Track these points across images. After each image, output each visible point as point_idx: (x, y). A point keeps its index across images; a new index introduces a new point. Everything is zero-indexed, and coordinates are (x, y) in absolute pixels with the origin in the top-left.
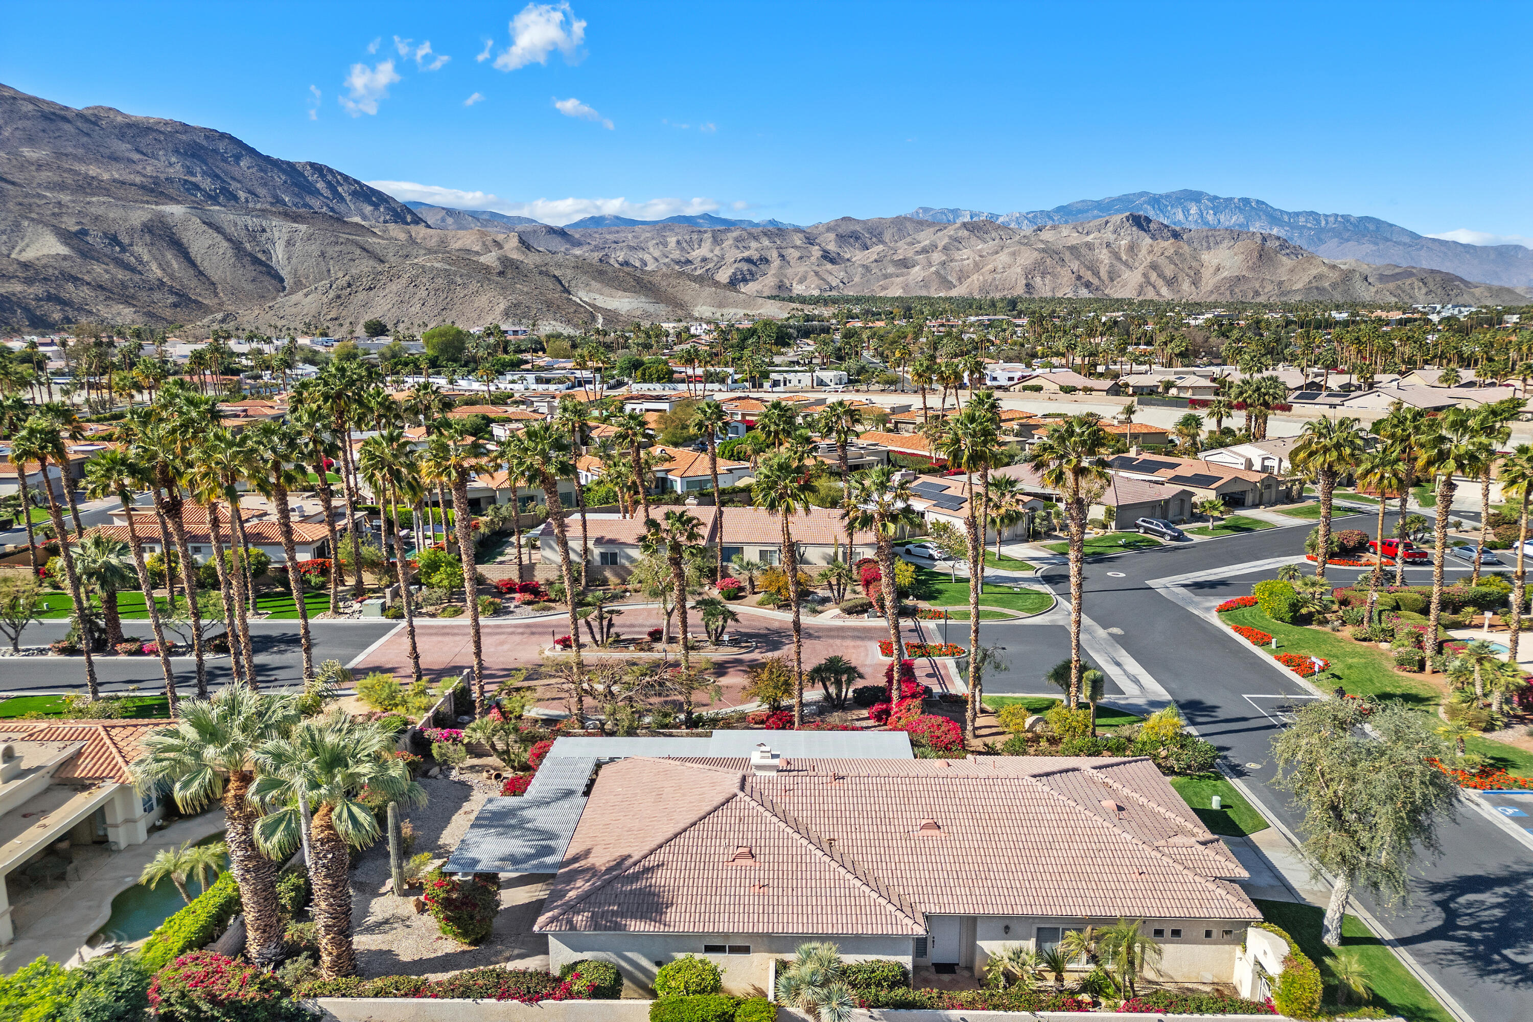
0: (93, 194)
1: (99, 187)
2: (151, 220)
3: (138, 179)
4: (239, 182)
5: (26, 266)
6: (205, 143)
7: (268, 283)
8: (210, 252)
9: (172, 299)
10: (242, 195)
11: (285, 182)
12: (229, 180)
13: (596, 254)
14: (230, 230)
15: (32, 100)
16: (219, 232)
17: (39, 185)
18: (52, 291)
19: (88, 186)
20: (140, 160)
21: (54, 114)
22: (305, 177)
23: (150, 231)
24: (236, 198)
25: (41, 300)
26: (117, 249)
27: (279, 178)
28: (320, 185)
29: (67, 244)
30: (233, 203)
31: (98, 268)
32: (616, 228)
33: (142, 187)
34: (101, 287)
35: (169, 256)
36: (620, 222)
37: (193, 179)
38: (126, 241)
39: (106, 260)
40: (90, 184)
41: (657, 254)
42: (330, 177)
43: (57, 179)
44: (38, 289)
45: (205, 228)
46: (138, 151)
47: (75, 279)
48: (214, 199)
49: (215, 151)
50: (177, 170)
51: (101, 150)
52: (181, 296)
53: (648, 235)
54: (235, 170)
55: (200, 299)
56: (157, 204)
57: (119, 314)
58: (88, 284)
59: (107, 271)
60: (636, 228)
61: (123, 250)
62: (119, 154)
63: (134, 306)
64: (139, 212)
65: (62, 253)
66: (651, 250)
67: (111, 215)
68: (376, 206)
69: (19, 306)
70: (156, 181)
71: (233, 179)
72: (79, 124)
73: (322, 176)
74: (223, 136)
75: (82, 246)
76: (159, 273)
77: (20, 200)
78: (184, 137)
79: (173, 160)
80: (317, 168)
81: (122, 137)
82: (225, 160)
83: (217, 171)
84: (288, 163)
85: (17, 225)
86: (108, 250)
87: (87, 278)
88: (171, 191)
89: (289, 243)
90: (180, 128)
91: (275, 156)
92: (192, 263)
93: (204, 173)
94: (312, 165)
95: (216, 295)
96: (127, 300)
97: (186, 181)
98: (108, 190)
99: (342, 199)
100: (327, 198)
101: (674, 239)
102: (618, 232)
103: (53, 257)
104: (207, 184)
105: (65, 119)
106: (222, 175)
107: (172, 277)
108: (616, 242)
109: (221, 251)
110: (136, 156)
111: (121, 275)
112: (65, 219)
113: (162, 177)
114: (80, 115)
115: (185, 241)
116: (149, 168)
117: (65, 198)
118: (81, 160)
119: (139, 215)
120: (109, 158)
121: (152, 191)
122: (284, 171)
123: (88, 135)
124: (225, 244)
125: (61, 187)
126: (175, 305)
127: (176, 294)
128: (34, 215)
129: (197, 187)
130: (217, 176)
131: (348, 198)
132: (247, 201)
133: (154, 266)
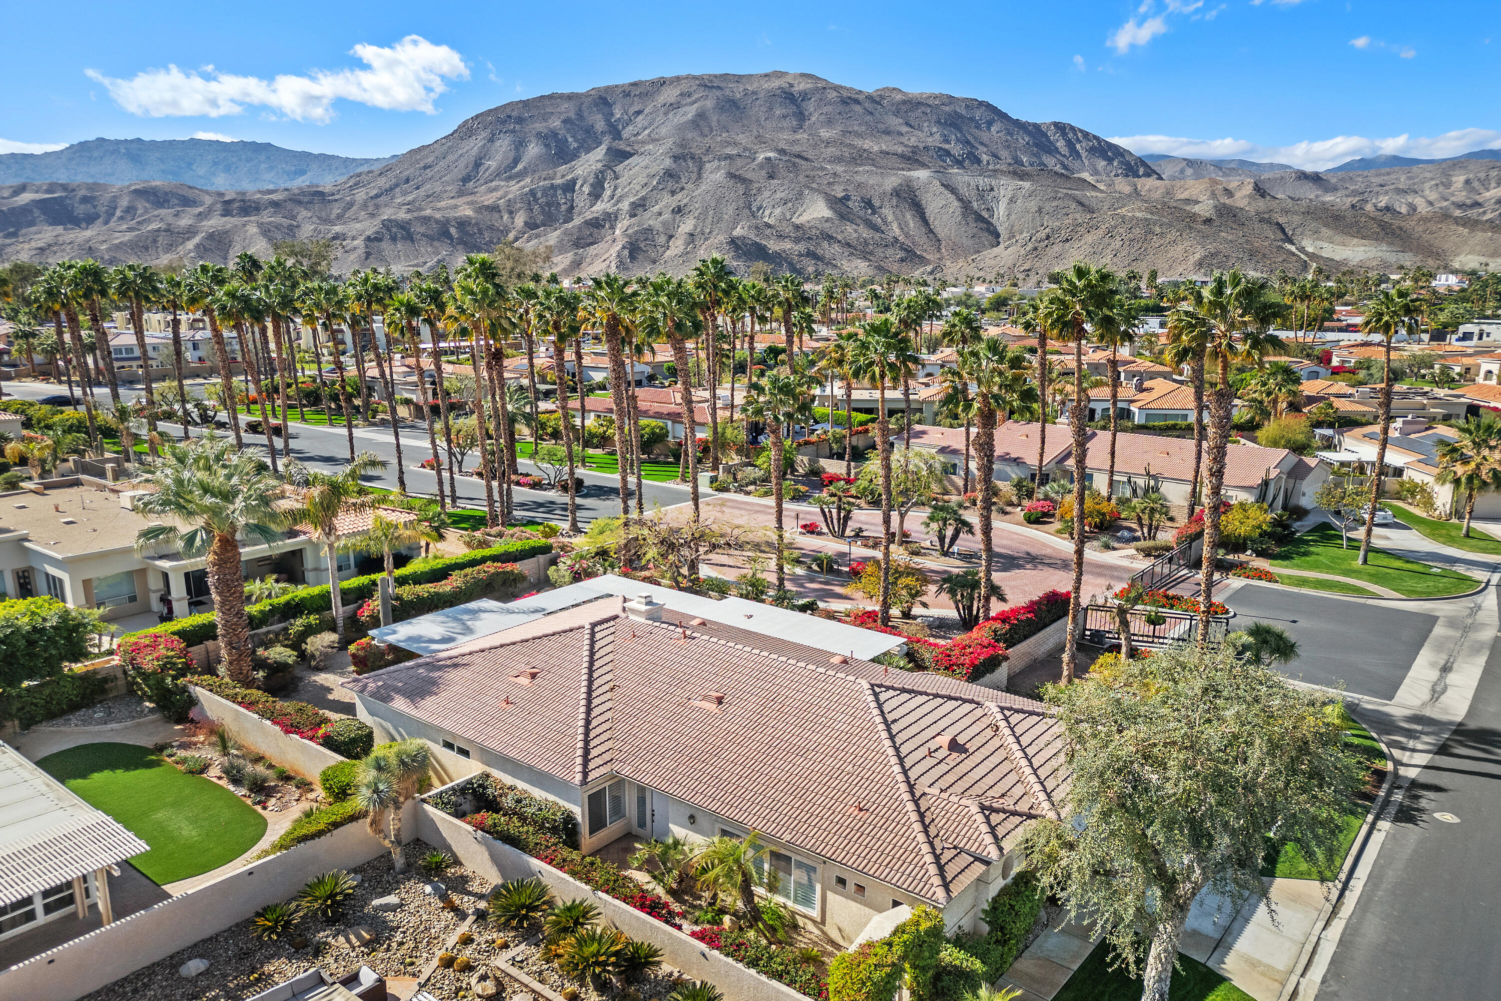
0: (861, 165)
1: (868, 158)
2: (900, 185)
3: (900, 149)
4: (986, 146)
5: (797, 227)
6: (964, 112)
7: (986, 238)
8: (943, 211)
9: (901, 254)
10: (985, 158)
11: (1028, 143)
12: (977, 145)
13: (1350, 199)
14: (964, 191)
15: (837, 88)
16: (953, 193)
17: (824, 159)
18: (812, 248)
19: (860, 157)
20: (907, 132)
21: (850, 98)
22: (1047, 137)
23: (898, 195)
24: (978, 161)
25: (802, 255)
26: (870, 211)
27: (1023, 139)
28: (1061, 144)
29: (832, 208)
30: (976, 166)
31: (850, 228)
32: (1388, 170)
33: (902, 156)
34: (848, 245)
35: (908, 216)
36: (1397, 162)
37: (946, 146)
38: (876, 202)
39: (859, 221)
40: (861, 156)
41: (1433, 196)
42: (1071, 135)
43: (838, 153)
44: (801, 247)
45: (942, 189)
46: (908, 124)
47: (830, 238)
48: (959, 163)
49: (972, 119)
50: (935, 141)
51: (879, 126)
52: (908, 251)
53: (1428, 175)
54: (984, 136)
55: (924, 254)
56: (910, 170)
57: (856, 267)
58: (839, 242)
59: (856, 231)
60: (1415, 169)
61: (874, 212)
62: (892, 128)
63: (870, 260)
64: (893, 178)
65: (826, 216)
66: (1427, 192)
67: (871, 182)
68: (1110, 160)
69: (786, 261)
70: (915, 150)
71: (982, 144)
72: (866, 105)
73: (1064, 134)
74: (981, 103)
75: (844, 210)
76: (897, 231)
77: (808, 173)
78: (947, 109)
79: (934, 130)
80: (1060, 127)
81: (897, 113)
82: (978, 127)
83: (969, 137)
84: (1035, 125)
85: (801, 193)
86: (862, 213)
87: (839, 237)
88: (925, 159)
89: (1012, 200)
90: (946, 101)
91: (1023, 119)
92: (925, 222)
93: (958, 140)
94: (1056, 124)
95: (939, 249)
96: (865, 255)
97: (940, 148)
98: (873, 160)
99: (1079, 155)
100: (1064, 156)
101: (1462, 179)
102: (1388, 174)
103: (819, 219)
104: (956, 149)
105: (857, 102)
106: (972, 141)
107: (907, 235)
108: (1381, 186)
109: (951, 210)
110: (905, 129)
111: (866, 233)
112: (836, 187)
113: (921, 146)
114: (870, 98)
115: (923, 202)
116: (913, 139)
117: (840, 169)
118: (859, 135)
119: (892, 181)
120: (884, 132)
121: (909, 159)
122: (1029, 133)
123: (871, 113)
124: (956, 203)
125: (839, 160)
126: (902, 260)
127: (905, 250)
128: (814, 185)
129: (948, 153)
130: (968, 142)
131: (1084, 154)
132: (988, 164)
133: (895, 226)
